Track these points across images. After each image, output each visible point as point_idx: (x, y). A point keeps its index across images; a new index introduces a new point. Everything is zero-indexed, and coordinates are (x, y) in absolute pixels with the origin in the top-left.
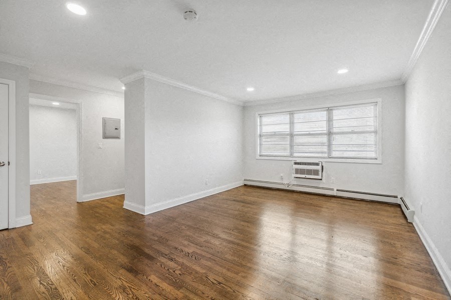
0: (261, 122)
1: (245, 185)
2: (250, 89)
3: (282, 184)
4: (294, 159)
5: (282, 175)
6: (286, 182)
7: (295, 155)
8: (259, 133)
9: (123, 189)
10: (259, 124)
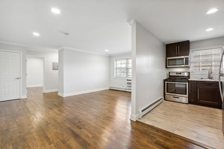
0: (116, 63)
1: (110, 89)
2: (107, 51)
3: (123, 89)
4: (128, 78)
5: (123, 85)
6: (124, 88)
7: (128, 77)
8: (115, 67)
9: (58, 89)
10: (115, 63)
